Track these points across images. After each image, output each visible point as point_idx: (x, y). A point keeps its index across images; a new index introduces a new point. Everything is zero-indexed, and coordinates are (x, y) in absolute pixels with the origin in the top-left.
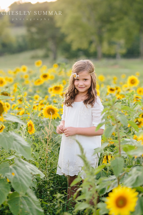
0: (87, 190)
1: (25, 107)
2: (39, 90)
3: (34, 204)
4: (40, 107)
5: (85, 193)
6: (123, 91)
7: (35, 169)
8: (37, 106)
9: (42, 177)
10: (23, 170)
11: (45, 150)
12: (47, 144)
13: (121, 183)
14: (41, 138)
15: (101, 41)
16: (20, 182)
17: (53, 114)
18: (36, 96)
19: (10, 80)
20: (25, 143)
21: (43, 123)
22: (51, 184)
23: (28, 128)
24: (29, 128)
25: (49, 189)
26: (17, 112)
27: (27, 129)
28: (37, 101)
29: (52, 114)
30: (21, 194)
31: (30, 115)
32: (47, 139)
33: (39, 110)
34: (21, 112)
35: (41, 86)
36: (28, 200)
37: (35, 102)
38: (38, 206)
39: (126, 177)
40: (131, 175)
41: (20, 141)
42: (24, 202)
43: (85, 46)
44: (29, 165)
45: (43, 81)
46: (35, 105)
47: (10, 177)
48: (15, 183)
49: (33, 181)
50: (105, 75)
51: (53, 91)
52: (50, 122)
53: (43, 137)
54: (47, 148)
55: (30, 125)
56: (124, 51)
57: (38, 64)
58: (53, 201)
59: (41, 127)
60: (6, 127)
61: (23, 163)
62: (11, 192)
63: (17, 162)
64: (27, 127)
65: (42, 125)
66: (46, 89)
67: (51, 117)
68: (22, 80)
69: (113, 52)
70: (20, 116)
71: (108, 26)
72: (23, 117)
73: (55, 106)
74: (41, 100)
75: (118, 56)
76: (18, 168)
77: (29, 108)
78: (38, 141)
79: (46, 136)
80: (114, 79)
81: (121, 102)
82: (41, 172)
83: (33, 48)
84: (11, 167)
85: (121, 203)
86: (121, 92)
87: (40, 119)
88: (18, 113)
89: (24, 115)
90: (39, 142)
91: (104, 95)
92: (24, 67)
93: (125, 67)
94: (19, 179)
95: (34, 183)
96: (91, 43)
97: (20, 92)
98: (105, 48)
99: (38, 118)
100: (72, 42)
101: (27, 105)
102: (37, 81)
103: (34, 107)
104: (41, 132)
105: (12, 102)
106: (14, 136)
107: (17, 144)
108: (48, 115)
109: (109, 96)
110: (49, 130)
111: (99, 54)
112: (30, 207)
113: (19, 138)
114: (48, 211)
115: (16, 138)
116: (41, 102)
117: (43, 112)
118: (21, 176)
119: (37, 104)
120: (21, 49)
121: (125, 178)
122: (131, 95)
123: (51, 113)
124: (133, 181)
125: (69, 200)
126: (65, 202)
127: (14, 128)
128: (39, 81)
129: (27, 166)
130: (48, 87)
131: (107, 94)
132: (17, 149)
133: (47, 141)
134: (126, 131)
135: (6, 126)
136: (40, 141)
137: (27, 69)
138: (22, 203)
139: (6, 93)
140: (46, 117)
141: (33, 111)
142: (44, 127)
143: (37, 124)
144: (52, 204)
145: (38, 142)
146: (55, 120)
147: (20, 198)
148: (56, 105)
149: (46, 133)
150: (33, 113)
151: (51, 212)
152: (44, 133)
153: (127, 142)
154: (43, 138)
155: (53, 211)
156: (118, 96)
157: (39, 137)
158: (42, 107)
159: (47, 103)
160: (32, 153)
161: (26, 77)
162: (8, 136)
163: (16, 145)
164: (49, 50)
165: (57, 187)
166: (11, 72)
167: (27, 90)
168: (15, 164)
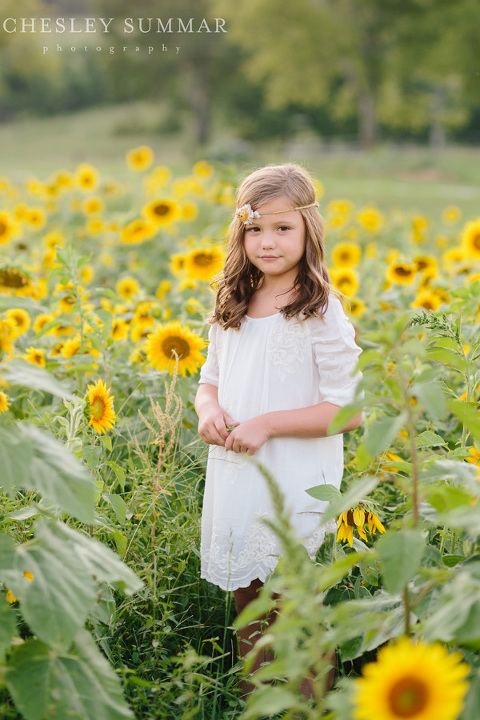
0: (293, 644)
1: (81, 327)
2: (138, 261)
3: (98, 686)
4: (139, 326)
5: (285, 654)
6: (446, 275)
7: (110, 559)
8: (128, 322)
9: (131, 589)
10: (67, 564)
11: (148, 489)
12: (159, 466)
13: (418, 621)
14: (137, 445)
15: (375, 78)
16: (51, 606)
17: (181, 359)
18: (126, 281)
19: (35, 219)
20: (74, 467)
21: (148, 389)
22: (166, 612)
23: (92, 408)
24: (95, 409)
25: (158, 633)
26: (53, 343)
27: (86, 414)
28: (129, 304)
29: (177, 359)
30: (57, 649)
31: (99, 357)
32: (158, 448)
33: (135, 337)
34: (69, 345)
35: (147, 247)
36: (80, 672)
37: (119, 308)
38: (113, 695)
39: (435, 599)
40: (449, 599)
41: (58, 458)
42: (66, 677)
43: (315, 93)
44: (86, 546)
45: (153, 226)
46: (120, 321)
47: (16, 584)
48: (33, 608)
49: (103, 599)
50: (384, 205)
51: (189, 268)
52: (172, 388)
53: (144, 439)
54: (157, 483)
55: (99, 399)
56: (459, 118)
57: (139, 159)
58: (170, 675)
59: (139, 402)
60: (12, 400)
61: (65, 537)
62: (19, 641)
63: (43, 533)
64: (87, 407)
65: (142, 396)
66: (165, 256)
67: (177, 366)
68: (78, 220)
69: (417, 120)
70: (64, 359)
71: (404, 24)
72: (73, 364)
73: (192, 328)
74: (141, 303)
75: (439, 135)
76: (47, 555)
77: (97, 331)
78: (125, 454)
79: (155, 438)
80: (414, 227)
81: (429, 325)
82: (129, 571)
83: (122, 98)
84: (21, 550)
85: (406, 701)
86: (438, 279)
87: (134, 373)
88: (58, 347)
89: (77, 356)
90: (130, 458)
91: (374, 289)
92: (85, 169)
93: (462, 179)
94: (47, 595)
95: (106, 609)
96: (337, 83)
97: (66, 271)
98: (390, 103)
99: (131, 368)
100: (267, 78)
101: (89, 321)
102: (132, 227)
103: (116, 329)
104: (137, 422)
105: (35, 305)
106: (34, 442)
107: (46, 469)
108: (165, 358)
109: (391, 295)
110: (167, 415)
111: (368, 128)
112: (84, 697)
113: (53, 447)
114: (153, 712)
115: (44, 450)
116: (142, 309)
117: (148, 345)
118: (57, 585)
119: (129, 316)
120: (79, 99)
121: (432, 602)
122: (470, 295)
123: (177, 355)
124: (456, 618)
125: (231, 672)
126: (215, 681)
127: (40, 402)
128: (139, 229)
129: (81, 551)
130: (172, 249)
131: (386, 284)
132: (45, 487)
133: (160, 454)
134: (448, 426)
135: (11, 396)
136: (133, 454)
137: (99, 178)
138: (55, 683)
139: (15, 272)
140: (158, 367)
141: (110, 342)
142: (149, 404)
143: (125, 392)
144: (167, 686)
145: (127, 457)
146: (190, 379)
147: (52, 664)
148: (197, 323)
149: (156, 425)
150: (112, 350)
151: (164, 715)
152: (149, 426)
153: (446, 471)
154: (142, 444)
155: (169, 711)
156: (425, 295)
157: (128, 438)
158: (146, 326)
159: (165, 314)
160: (102, 500)
161: (93, 208)
162: (15, 441)
163: (41, 474)
164: (181, 105)
165: (187, 623)
166: (37, 187)
167: (94, 258)
168: (38, 542)
